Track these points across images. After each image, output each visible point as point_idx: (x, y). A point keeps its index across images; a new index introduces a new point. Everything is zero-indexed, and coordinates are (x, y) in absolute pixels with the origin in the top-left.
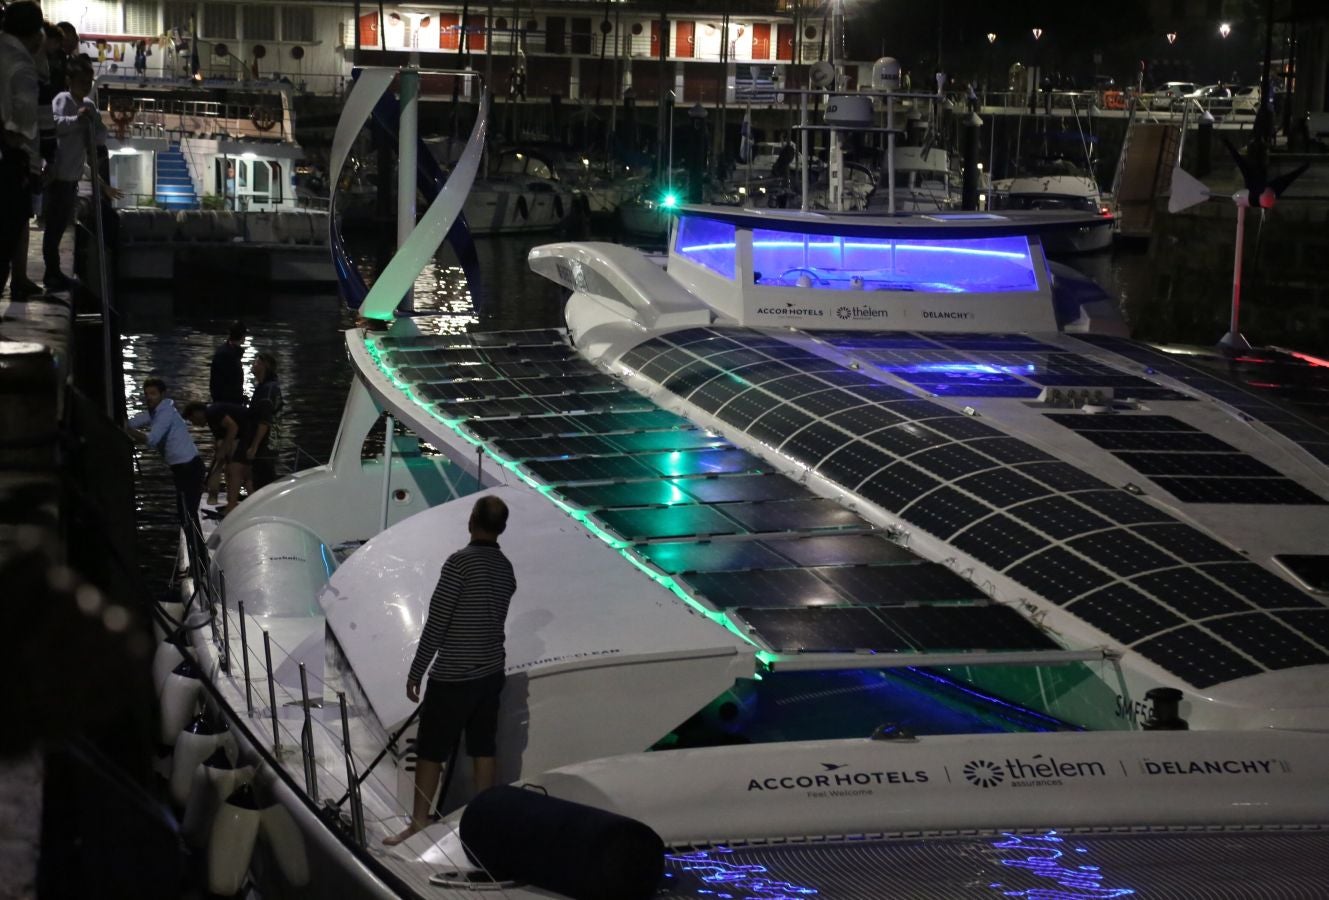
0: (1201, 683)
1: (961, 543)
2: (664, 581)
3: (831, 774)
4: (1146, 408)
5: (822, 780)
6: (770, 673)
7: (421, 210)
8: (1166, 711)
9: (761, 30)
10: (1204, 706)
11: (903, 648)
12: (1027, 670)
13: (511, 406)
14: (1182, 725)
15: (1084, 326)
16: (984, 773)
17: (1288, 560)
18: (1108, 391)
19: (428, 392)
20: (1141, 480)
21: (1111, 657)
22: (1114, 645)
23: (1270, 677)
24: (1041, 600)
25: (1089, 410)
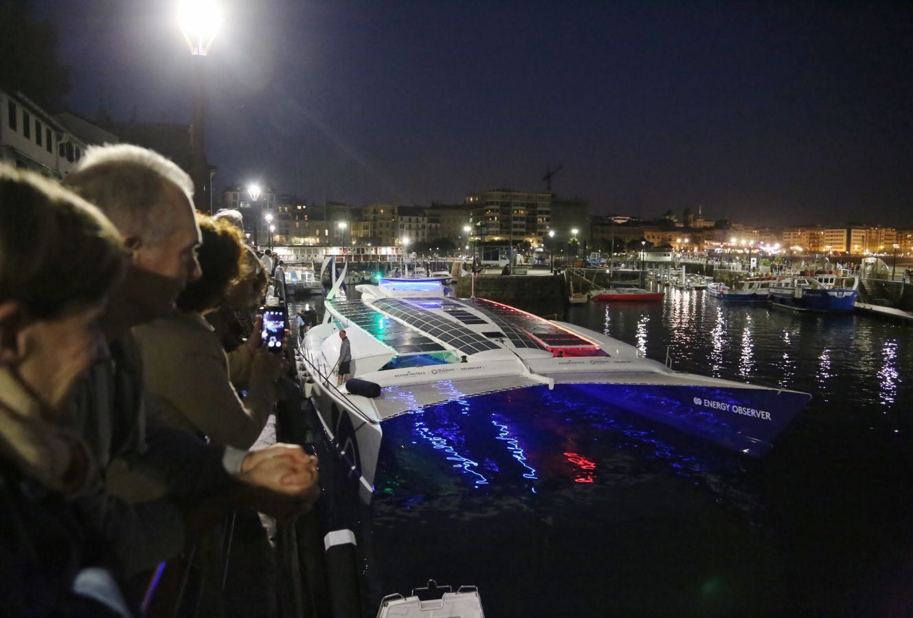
0: (470, 354)
1: (430, 333)
2: (379, 342)
3: (409, 373)
4: (459, 309)
5: (407, 375)
6: (398, 357)
7: (336, 280)
8: (464, 359)
9: (393, 249)
10: (469, 357)
11: (420, 351)
12: (441, 354)
13: (353, 313)
14: (466, 362)
16: (434, 372)
17: (483, 333)
18: (453, 306)
19: (339, 311)
20: (459, 321)
22: (455, 349)
23: (481, 353)
24: (442, 342)
25: (450, 310)
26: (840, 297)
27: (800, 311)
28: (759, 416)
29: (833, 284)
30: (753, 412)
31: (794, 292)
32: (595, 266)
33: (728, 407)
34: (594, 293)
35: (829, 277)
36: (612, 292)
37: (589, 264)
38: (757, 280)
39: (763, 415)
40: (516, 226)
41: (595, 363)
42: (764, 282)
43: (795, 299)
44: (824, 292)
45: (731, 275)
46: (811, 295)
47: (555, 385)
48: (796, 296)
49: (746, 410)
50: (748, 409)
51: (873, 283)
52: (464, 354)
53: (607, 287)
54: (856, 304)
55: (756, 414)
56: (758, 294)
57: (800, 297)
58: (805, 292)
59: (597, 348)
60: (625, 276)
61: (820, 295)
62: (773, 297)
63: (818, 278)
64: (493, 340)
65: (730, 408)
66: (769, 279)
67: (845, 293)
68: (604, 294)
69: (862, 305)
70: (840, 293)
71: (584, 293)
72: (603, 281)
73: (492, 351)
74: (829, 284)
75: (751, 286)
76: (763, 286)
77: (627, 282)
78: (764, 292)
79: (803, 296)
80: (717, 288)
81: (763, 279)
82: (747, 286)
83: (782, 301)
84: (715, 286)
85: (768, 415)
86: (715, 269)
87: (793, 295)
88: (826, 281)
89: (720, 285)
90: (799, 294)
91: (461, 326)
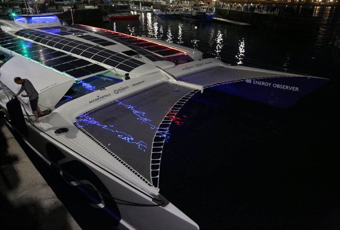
0: (129, 72)
1: (82, 56)
3: (99, 97)
4: (84, 34)
5: (98, 99)
10: (131, 74)
11: (90, 74)
15: (64, 24)
16: (116, 92)
17: (123, 52)
18: (80, 33)
20: (97, 44)
21: (113, 69)
22: (113, 67)
23: (135, 69)
24: (98, 62)
25: (80, 35)
26: (210, 15)
27: (194, 21)
28: (290, 89)
29: (206, 10)
30: (287, 87)
31: (192, 13)
32: (107, 3)
33: (270, 84)
34: (110, 16)
35: (204, 7)
36: (117, 15)
37: (104, 2)
38: (175, 8)
39: (293, 89)
41: (198, 66)
42: (177, 9)
43: (193, 16)
44: (204, 13)
45: (162, 6)
46: (199, 14)
47: (204, 90)
48: (193, 15)
49: (282, 86)
50: (284, 86)
51: (217, 9)
52: (127, 72)
53: (115, 13)
54: (214, 18)
55: (289, 88)
56: (176, 14)
58: (197, 13)
59: (185, 54)
60: (121, 7)
61: (202, 14)
62: (182, 15)
63: (201, 7)
64: (133, 57)
65: (272, 85)
66: (179, 8)
67: (211, 13)
68: (114, 16)
69: (215, 18)
70: (210, 13)
71: (106, 16)
72: (113, 10)
73: (141, 67)
74: (204, 10)
75: (172, 11)
76: (177, 11)
77: (124, 10)
78: (177, 13)
79: (196, 15)
80: (157, 12)
81: (177, 8)
82: (170, 11)
83: (187, 17)
84: (156, 11)
85: (297, 89)
86: (154, 4)
87: (191, 14)
88: (204, 8)
89: (159, 10)
90: (194, 14)
91: (103, 49)
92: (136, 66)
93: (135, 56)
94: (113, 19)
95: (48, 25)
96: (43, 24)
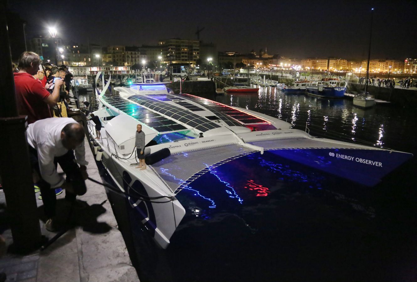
0: (204, 132)
1: (172, 117)
3: (171, 147)
4: (183, 101)
6: (159, 135)
8: (201, 135)
9: (124, 68)
10: (205, 134)
11: (172, 130)
12: (184, 131)
14: (203, 137)
15: (170, 93)
16: (186, 145)
17: (206, 117)
18: (179, 100)
19: (110, 103)
20: (188, 109)
22: (193, 128)
23: (210, 130)
24: (183, 123)
25: (178, 102)
26: (339, 91)
27: (321, 97)
28: (374, 164)
29: (336, 85)
30: (370, 162)
31: (319, 88)
32: (226, 76)
33: (353, 158)
34: (226, 89)
35: (334, 81)
36: (235, 88)
37: (223, 75)
38: (300, 82)
39: (376, 164)
40: (183, 56)
41: (275, 134)
42: (303, 83)
43: (319, 91)
44: (333, 88)
45: (287, 80)
46: (327, 90)
48: (320, 90)
49: (365, 161)
50: (366, 160)
51: (350, 84)
52: (201, 132)
53: (232, 85)
54: (345, 94)
55: (372, 163)
56: (301, 89)
57: (322, 90)
58: (324, 88)
59: (270, 124)
60: (240, 80)
61: (331, 90)
62: (308, 90)
63: (330, 82)
64: (213, 121)
65: (354, 159)
66: (306, 82)
67: (341, 89)
68: (231, 89)
69: (348, 95)
70: (340, 89)
71: (222, 89)
72: (230, 83)
73: (216, 129)
74: (334, 84)
75: (297, 85)
76: (303, 85)
77: (242, 83)
78: (303, 88)
79: (323, 90)
80: (281, 86)
81: (303, 82)
83: (313, 92)
84: (280, 85)
85: (380, 164)
86: (279, 77)
87: (318, 90)
88: (333, 83)
89: (283, 85)
90: (321, 89)
91: (191, 113)
92: (211, 128)
93: (216, 121)
94: (230, 92)
95: (156, 92)
96: (152, 91)
